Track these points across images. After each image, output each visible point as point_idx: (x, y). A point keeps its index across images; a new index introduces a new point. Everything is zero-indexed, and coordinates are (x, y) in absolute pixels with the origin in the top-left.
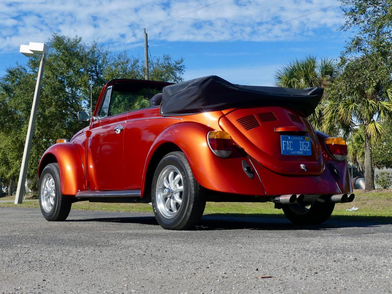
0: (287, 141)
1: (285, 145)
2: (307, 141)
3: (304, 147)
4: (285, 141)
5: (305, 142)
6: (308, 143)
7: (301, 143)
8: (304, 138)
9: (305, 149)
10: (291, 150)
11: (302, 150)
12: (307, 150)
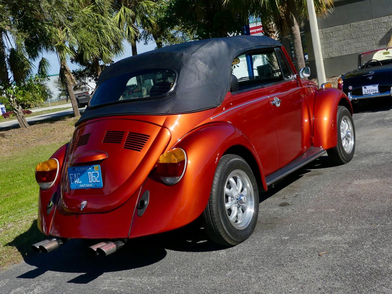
0: (75, 174)
1: (72, 178)
2: (97, 171)
3: (94, 178)
4: (72, 174)
5: (94, 172)
6: (97, 173)
7: (90, 174)
8: (93, 168)
9: (94, 180)
10: (79, 183)
11: (92, 182)
12: (97, 181)
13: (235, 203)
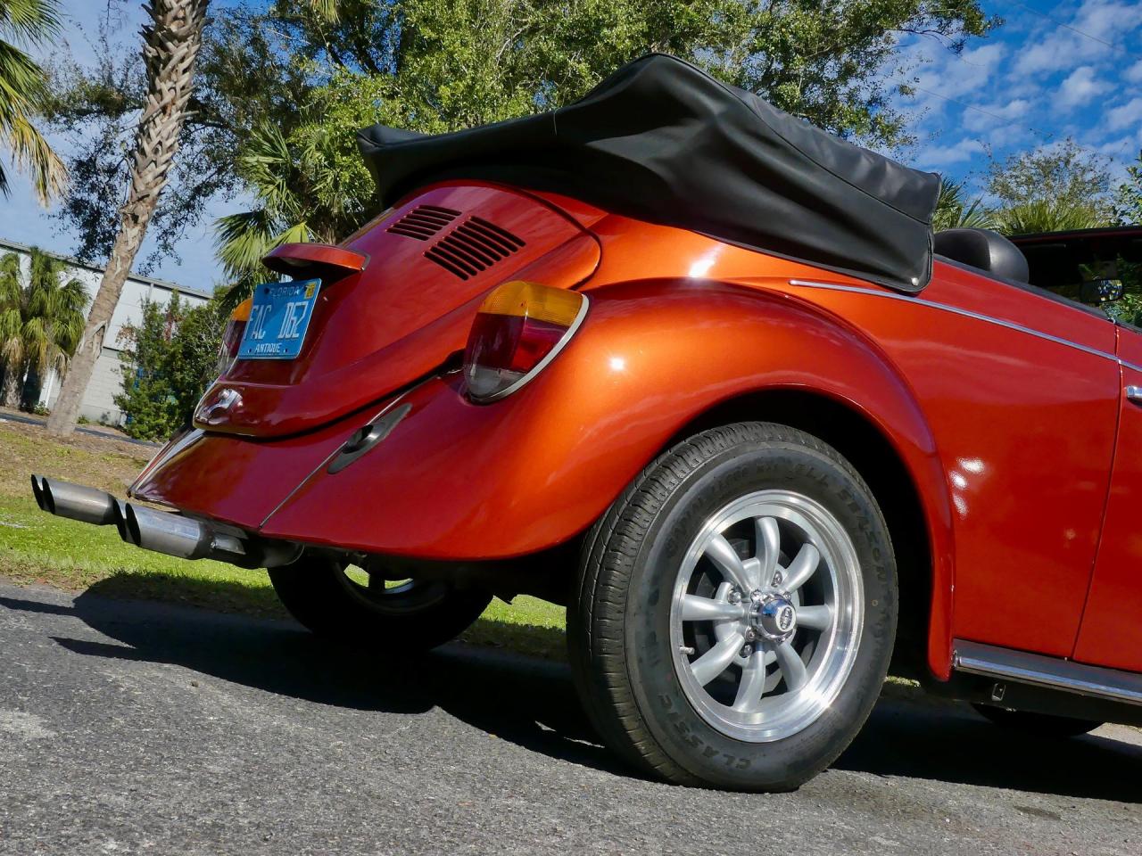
0: (262, 308)
1: (252, 320)
2: (308, 300)
4: (257, 307)
5: (300, 304)
6: (305, 306)
7: (290, 308)
8: (305, 289)
9: (290, 332)
10: (259, 338)
11: (283, 336)
12: (294, 335)
13: (741, 619)
